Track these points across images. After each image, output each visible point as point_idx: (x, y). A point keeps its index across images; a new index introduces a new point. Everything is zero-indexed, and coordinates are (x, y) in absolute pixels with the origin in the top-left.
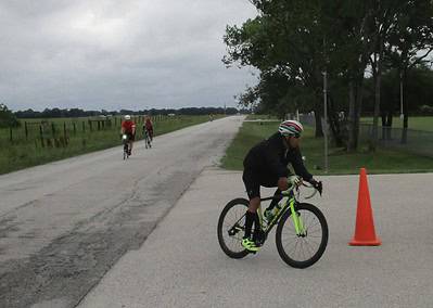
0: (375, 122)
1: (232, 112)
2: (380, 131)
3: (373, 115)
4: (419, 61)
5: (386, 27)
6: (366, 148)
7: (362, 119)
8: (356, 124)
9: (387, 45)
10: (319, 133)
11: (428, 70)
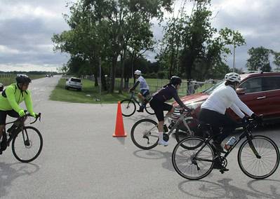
0: (122, 80)
1: (55, 73)
2: (124, 84)
3: (120, 77)
4: (140, 55)
5: (127, 39)
6: (118, 92)
7: (116, 79)
8: (113, 81)
9: (128, 47)
10: (96, 84)
11: (143, 59)
